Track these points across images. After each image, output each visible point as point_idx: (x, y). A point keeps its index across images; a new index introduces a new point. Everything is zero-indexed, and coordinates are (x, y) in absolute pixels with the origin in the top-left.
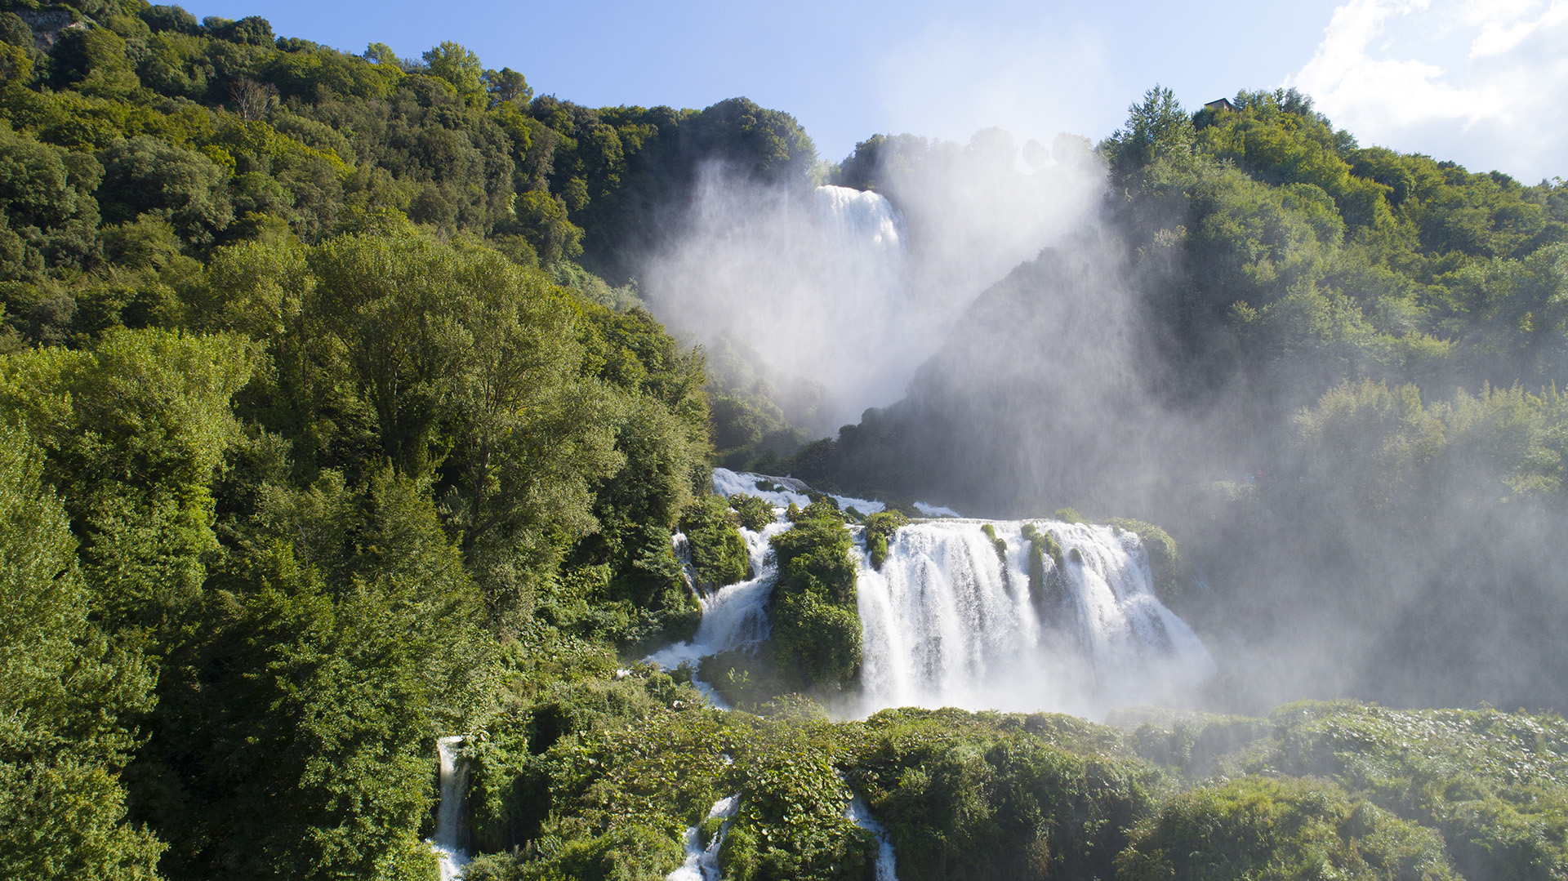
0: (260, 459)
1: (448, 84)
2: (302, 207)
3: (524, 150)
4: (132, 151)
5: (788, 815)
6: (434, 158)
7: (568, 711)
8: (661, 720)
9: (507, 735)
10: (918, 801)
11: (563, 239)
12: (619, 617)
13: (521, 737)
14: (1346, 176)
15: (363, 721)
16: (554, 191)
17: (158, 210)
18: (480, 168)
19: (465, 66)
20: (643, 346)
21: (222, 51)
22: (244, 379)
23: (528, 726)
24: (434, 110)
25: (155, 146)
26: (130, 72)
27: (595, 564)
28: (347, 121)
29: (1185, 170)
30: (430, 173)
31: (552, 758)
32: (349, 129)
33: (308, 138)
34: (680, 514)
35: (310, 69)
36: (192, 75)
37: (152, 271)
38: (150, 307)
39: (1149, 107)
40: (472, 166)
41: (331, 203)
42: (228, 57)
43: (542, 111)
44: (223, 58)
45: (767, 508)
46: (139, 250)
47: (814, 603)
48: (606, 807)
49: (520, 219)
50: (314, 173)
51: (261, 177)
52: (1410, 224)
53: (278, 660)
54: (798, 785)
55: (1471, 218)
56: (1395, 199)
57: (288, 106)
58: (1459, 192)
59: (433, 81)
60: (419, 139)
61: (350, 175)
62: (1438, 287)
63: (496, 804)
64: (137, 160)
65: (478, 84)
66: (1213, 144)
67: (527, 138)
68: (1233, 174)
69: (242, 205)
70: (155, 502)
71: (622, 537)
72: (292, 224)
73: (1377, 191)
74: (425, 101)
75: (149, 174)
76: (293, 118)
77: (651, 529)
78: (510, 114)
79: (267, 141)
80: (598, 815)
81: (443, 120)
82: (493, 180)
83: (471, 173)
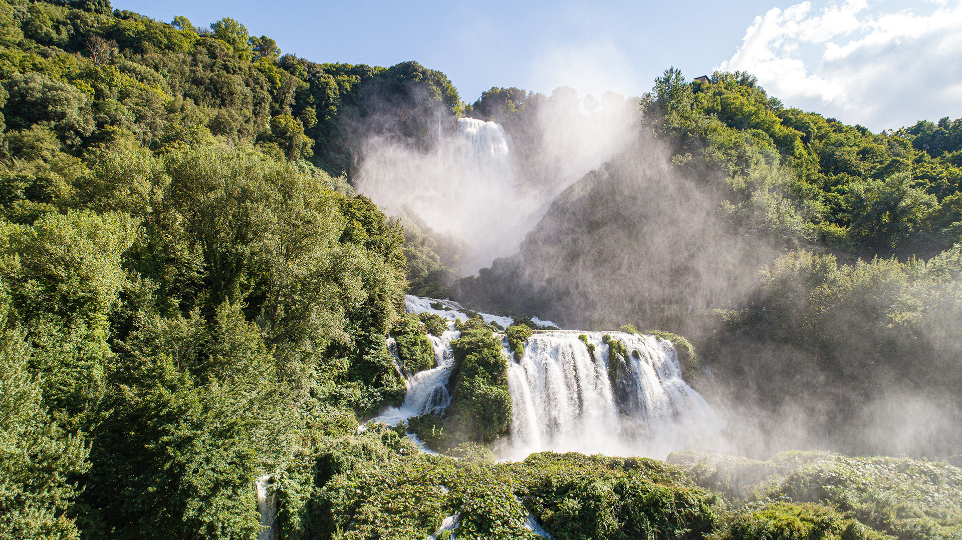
0: (136, 295)
1: (227, 45)
2: (140, 122)
3: (276, 89)
4: (26, 82)
5: (492, 527)
6: (221, 92)
7: (338, 458)
8: (395, 462)
9: (300, 474)
10: (574, 519)
11: (301, 145)
12: (355, 391)
13: (309, 475)
14: (779, 125)
15: (221, 473)
16: (295, 114)
17: (45, 122)
18: (250, 100)
19: (238, 33)
20: (366, 218)
21: (78, 17)
22: (129, 244)
23: (313, 468)
24: (220, 61)
25: (42, 80)
26: (17, 28)
27: (339, 357)
28: (163, 66)
29: (686, 118)
30: (218, 101)
31: (331, 489)
32: (166, 71)
33: (139, 77)
34: (391, 326)
35: (138, 32)
36: (58, 32)
37: (42, 162)
38: (44, 187)
39: (667, 80)
40: (245, 98)
41: (158, 120)
42: (82, 21)
43: (286, 64)
44: (79, 21)
45: (443, 322)
46: (32, 148)
47: (482, 386)
48: (372, 523)
49: (273, 132)
50: (147, 101)
51: (112, 102)
52: (815, 156)
53: (167, 434)
54: (497, 508)
55: (849, 153)
56: (805, 140)
57: (124, 55)
58: (841, 137)
59: (218, 42)
60: (211, 79)
61: (170, 102)
62: (835, 194)
63: (296, 520)
64: (30, 89)
65: (246, 46)
66: (702, 103)
67: (278, 81)
68: (715, 122)
69: (101, 120)
70: (73, 326)
71: (356, 341)
72: (135, 133)
73: (796, 135)
74: (213, 55)
75: (39, 98)
76: (129, 63)
77: (373, 336)
78: (267, 66)
79: (116, 79)
80: (369, 529)
81: (226, 68)
82: (258, 108)
83: (244, 102)
